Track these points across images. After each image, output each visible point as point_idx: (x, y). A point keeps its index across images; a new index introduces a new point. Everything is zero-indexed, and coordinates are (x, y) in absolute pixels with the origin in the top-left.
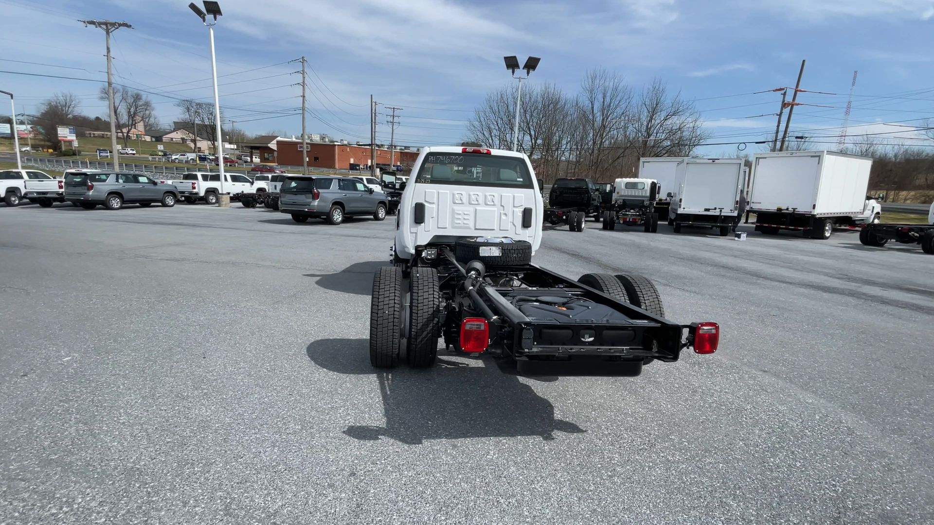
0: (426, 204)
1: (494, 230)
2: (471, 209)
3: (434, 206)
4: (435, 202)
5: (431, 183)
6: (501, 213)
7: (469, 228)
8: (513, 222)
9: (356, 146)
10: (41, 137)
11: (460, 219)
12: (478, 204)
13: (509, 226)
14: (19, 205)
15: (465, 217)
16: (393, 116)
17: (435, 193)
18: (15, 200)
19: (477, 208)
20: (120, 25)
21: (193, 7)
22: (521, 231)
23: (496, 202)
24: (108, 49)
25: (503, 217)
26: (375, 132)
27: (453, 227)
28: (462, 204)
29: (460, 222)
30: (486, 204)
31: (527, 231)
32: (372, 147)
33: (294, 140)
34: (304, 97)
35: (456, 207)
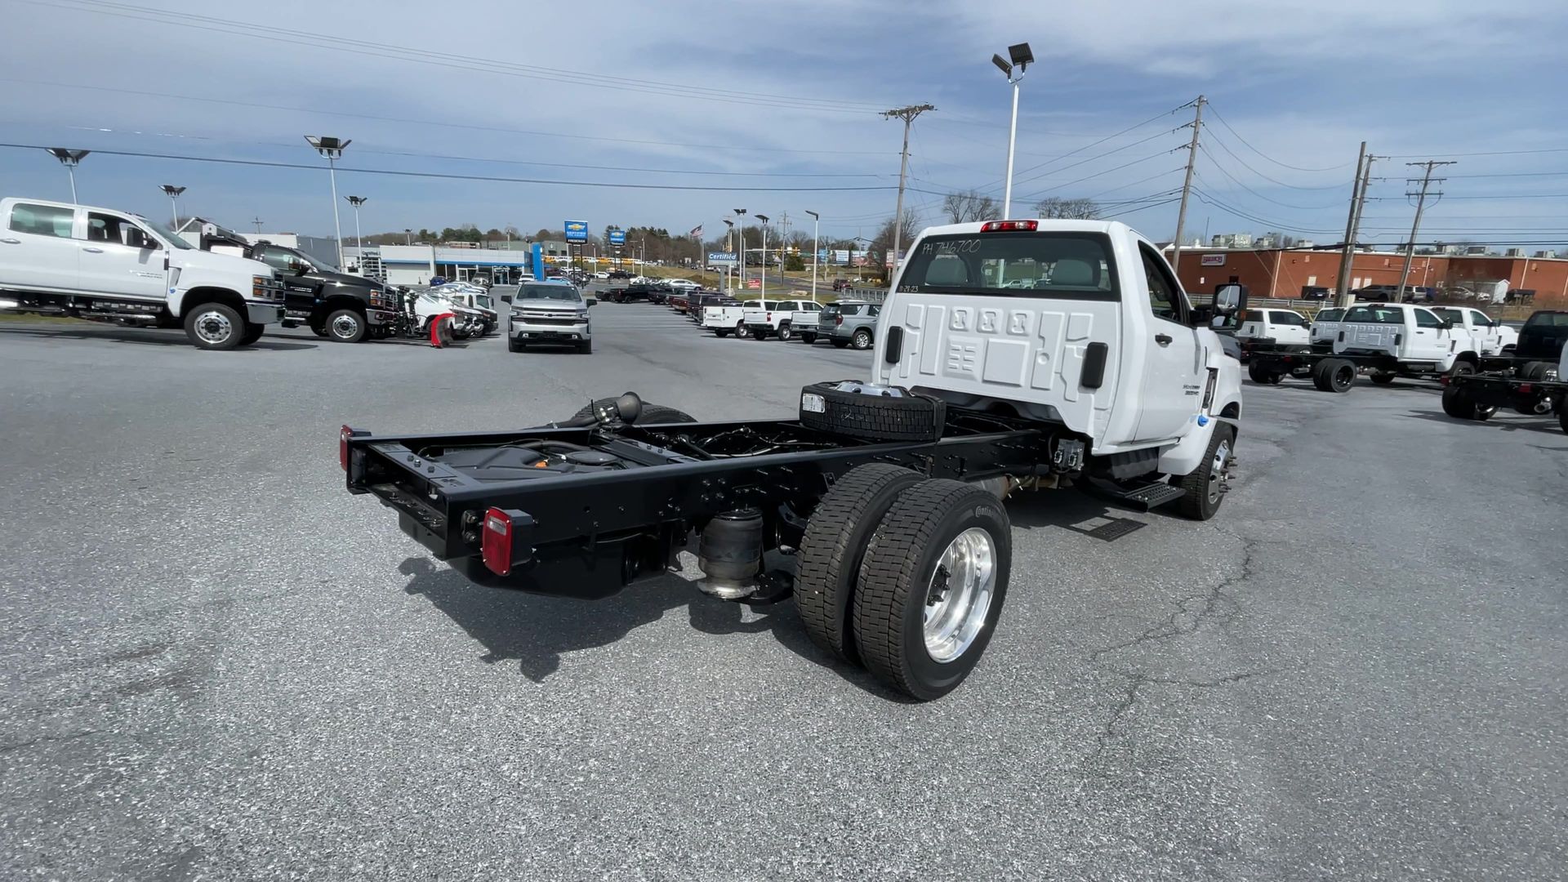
0: (907, 330)
1: (1018, 386)
2: (979, 340)
3: (918, 333)
4: (920, 326)
5: (919, 292)
6: (1036, 352)
7: (972, 378)
8: (1061, 373)
9: (1312, 250)
10: (874, 264)
11: (957, 359)
12: (994, 332)
13: (1052, 382)
14: (789, 339)
15: (966, 357)
16: (1426, 181)
17: (923, 310)
18: (786, 333)
19: (991, 340)
20: (921, 109)
21: (997, 60)
22: (1078, 393)
23: (1030, 329)
24: (906, 143)
25: (1040, 360)
26: (1357, 219)
27: (946, 374)
28: (965, 330)
29: (957, 365)
30: (1009, 333)
31: (1092, 396)
32: (1345, 251)
33: (1198, 247)
34: (1190, 168)
35: (955, 338)
